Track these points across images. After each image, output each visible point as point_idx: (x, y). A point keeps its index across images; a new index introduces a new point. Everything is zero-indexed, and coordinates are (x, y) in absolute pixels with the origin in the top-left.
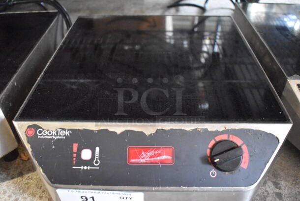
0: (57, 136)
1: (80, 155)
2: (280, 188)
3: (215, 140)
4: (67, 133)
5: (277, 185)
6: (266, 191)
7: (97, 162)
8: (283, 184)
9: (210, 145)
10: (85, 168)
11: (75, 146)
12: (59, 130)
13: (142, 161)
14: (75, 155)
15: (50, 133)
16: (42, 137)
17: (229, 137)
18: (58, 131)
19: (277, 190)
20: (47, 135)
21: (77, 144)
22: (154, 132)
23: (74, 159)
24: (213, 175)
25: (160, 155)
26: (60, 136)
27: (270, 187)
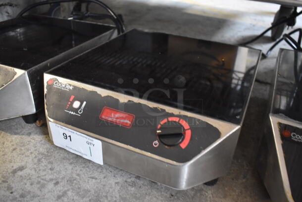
1: (73, 104)
3: (168, 119)
4: (71, 88)
7: (80, 111)
9: (162, 123)
10: (72, 113)
11: (72, 98)
12: (67, 85)
13: (109, 119)
14: (69, 103)
15: (61, 85)
16: (56, 86)
20: (59, 86)
21: (74, 96)
22: (126, 101)
23: (68, 106)
24: (155, 144)
26: (66, 88)
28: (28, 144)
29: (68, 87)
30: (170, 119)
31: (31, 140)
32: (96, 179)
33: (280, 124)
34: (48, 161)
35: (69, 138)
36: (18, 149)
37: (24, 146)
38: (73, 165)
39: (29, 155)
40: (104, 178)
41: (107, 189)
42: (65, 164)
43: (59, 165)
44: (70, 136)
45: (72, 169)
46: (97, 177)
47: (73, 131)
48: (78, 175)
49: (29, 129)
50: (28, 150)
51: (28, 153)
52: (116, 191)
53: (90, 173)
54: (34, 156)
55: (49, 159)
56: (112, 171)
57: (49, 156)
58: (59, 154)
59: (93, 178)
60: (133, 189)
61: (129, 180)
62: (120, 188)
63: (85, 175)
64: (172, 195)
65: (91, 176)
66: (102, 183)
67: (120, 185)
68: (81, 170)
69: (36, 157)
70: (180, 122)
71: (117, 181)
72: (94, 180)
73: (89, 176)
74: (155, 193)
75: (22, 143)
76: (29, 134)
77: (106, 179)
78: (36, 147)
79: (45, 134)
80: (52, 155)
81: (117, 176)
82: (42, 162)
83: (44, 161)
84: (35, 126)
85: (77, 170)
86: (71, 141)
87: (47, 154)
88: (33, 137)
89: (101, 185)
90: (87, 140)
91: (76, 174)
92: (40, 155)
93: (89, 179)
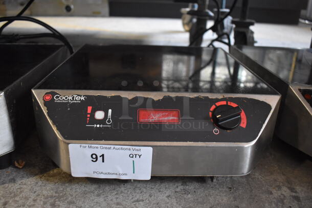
0: (73, 100)
1: (94, 115)
2: (296, 192)
3: (215, 105)
4: (83, 98)
5: (292, 190)
6: (282, 194)
7: (109, 121)
8: (298, 189)
9: (212, 110)
10: (98, 126)
11: (90, 109)
12: (75, 96)
13: (151, 120)
14: (89, 116)
15: (66, 98)
16: (59, 101)
17: (227, 103)
18: (73, 97)
19: (294, 194)
20: (64, 100)
21: (91, 107)
22: (161, 97)
23: (88, 119)
25: (167, 116)
26: (76, 100)
27: (285, 191)
28: (21, 192)
29: (78, 98)
30: (218, 104)
31: (22, 186)
32: (143, 201)
33: (300, 90)
34: (66, 202)
35: (100, 159)
36: (11, 201)
37: (15, 196)
38: (102, 196)
39: (32, 203)
40: (150, 196)
42: (91, 198)
43: (84, 202)
44: (103, 156)
45: (105, 200)
46: (141, 198)
47: (109, 146)
48: (118, 204)
49: (9, 176)
50: (27, 198)
51: (30, 202)
52: (175, 204)
54: (42, 203)
55: (66, 200)
56: (153, 187)
57: (63, 196)
58: (74, 190)
59: (138, 201)
60: (189, 196)
61: (178, 190)
62: (176, 200)
63: (127, 202)
64: (230, 188)
65: (134, 199)
66: (153, 202)
67: (174, 197)
68: (117, 198)
69: (45, 203)
70: (229, 104)
71: (167, 195)
72: (141, 202)
73: (132, 200)
74: (214, 192)
75: (11, 193)
76: (13, 180)
77: (153, 197)
78: (35, 192)
79: (36, 175)
80: (65, 194)
81: (162, 190)
82: (59, 206)
83: (61, 204)
84: (15, 169)
85: (112, 200)
86: (103, 161)
87: (57, 195)
88: (21, 183)
89: (154, 204)
90: (130, 152)
91: (114, 203)
92: (50, 199)
93: (134, 203)
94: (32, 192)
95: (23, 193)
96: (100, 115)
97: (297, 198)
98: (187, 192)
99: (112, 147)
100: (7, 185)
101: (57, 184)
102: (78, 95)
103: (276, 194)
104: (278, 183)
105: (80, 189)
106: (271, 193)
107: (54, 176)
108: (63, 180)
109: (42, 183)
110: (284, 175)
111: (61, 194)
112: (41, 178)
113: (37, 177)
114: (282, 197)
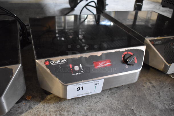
0: (61, 62)
1: (74, 69)
2: (152, 84)
3: (123, 54)
4: (65, 61)
5: (151, 83)
6: (148, 86)
7: (82, 71)
8: (152, 82)
9: (123, 56)
10: (78, 74)
12: (61, 60)
13: (100, 66)
14: (72, 69)
15: (57, 62)
16: (54, 64)
19: (152, 85)
21: (71, 65)
22: (101, 55)
23: (72, 71)
25: (106, 63)
26: (62, 62)
27: (148, 84)
29: (63, 61)
30: (125, 53)
31: (38, 109)
32: (98, 102)
33: (149, 40)
35: (81, 89)
38: (80, 104)
40: (100, 99)
41: (108, 102)
42: (76, 107)
43: (74, 109)
44: (83, 87)
46: (97, 101)
48: (89, 106)
52: (112, 100)
53: (93, 102)
59: (96, 102)
60: (115, 95)
61: (109, 93)
63: (92, 104)
64: (129, 87)
66: (103, 101)
67: (110, 97)
68: (87, 103)
70: (128, 53)
71: (106, 96)
72: (98, 103)
73: (94, 103)
74: (123, 90)
76: (30, 108)
77: (101, 99)
78: (47, 111)
79: (40, 102)
80: (62, 108)
81: (103, 95)
82: (64, 114)
83: (64, 113)
84: (27, 101)
85: (85, 105)
86: (82, 89)
87: (59, 109)
88: (36, 108)
89: (104, 102)
90: (94, 83)
91: (87, 106)
92: (57, 112)
93: (96, 104)
94: (45, 111)
95: (41, 113)
96: (76, 68)
97: (154, 86)
98: (114, 93)
99: (87, 82)
100: (29, 111)
101: (55, 104)
102: (63, 59)
103: (146, 86)
104: (145, 81)
105: (67, 103)
106: (144, 86)
107: (50, 100)
108: (56, 101)
109: (47, 105)
110: (145, 77)
111: (61, 108)
112: (44, 102)
113: (42, 102)
114: (149, 87)
